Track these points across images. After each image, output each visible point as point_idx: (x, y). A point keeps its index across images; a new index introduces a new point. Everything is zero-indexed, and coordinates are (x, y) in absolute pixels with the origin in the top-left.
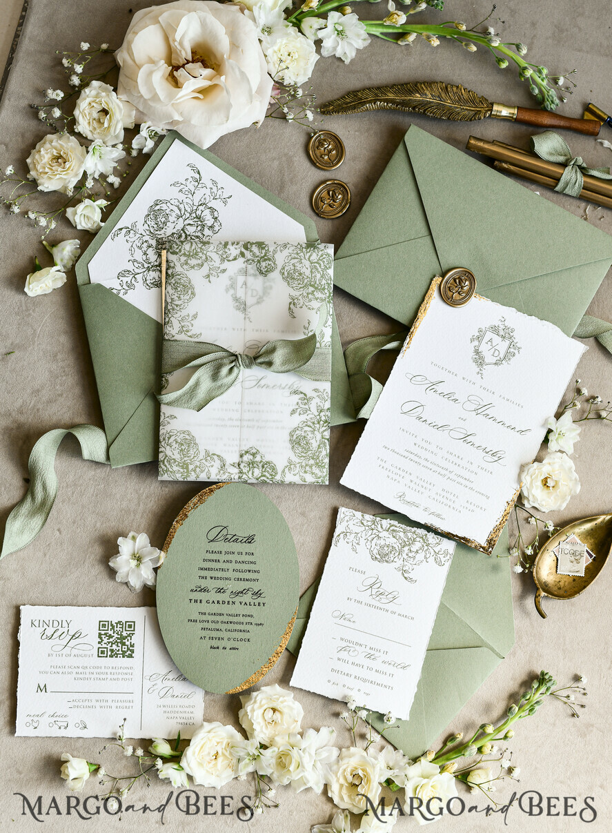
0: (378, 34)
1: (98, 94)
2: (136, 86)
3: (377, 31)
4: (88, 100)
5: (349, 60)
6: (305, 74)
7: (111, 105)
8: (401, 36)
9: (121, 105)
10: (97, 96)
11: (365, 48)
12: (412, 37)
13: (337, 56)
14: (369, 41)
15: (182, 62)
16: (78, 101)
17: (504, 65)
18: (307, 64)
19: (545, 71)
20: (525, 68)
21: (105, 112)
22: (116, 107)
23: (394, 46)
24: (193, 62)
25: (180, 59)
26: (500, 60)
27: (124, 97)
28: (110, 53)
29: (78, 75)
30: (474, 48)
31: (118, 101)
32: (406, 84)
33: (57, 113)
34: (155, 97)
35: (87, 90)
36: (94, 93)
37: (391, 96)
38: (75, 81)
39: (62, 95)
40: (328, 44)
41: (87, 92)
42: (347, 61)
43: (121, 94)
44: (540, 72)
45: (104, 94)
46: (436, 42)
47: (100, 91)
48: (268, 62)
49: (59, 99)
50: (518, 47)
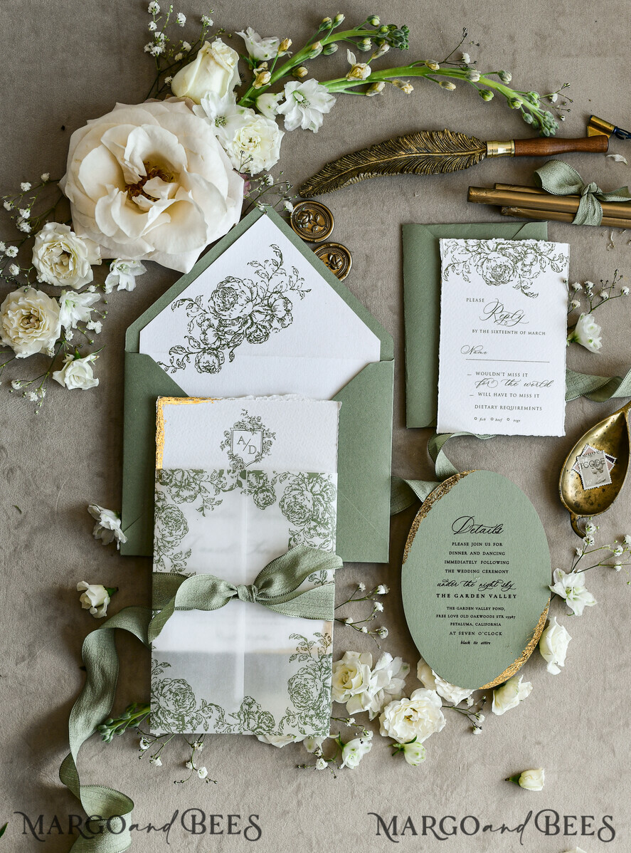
0: (343, 91)
1: (55, 237)
2: (95, 224)
3: (341, 89)
4: (45, 246)
5: (317, 128)
6: (272, 157)
7: (72, 247)
8: (368, 87)
9: (84, 244)
10: (54, 240)
11: (332, 109)
12: (381, 87)
13: (304, 127)
14: (335, 101)
15: (137, 180)
16: (34, 249)
17: (489, 98)
18: (272, 146)
19: (536, 96)
20: (514, 100)
21: (66, 254)
22: (78, 247)
23: (362, 99)
24: (149, 178)
25: (134, 178)
26: (484, 93)
27: (84, 236)
28: (54, 184)
29: (26, 220)
30: (453, 87)
31: (78, 240)
32: (387, 142)
33: (16, 270)
34: (119, 233)
35: (42, 236)
36: (49, 237)
37: (373, 160)
38: (25, 228)
39: (16, 250)
40: (291, 118)
41: (42, 237)
42: (316, 130)
43: (81, 234)
44: (531, 99)
45: (61, 236)
46: (409, 89)
47: (57, 234)
48: (229, 156)
49: (14, 255)
50: (501, 76)
